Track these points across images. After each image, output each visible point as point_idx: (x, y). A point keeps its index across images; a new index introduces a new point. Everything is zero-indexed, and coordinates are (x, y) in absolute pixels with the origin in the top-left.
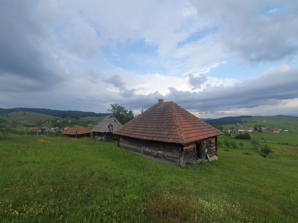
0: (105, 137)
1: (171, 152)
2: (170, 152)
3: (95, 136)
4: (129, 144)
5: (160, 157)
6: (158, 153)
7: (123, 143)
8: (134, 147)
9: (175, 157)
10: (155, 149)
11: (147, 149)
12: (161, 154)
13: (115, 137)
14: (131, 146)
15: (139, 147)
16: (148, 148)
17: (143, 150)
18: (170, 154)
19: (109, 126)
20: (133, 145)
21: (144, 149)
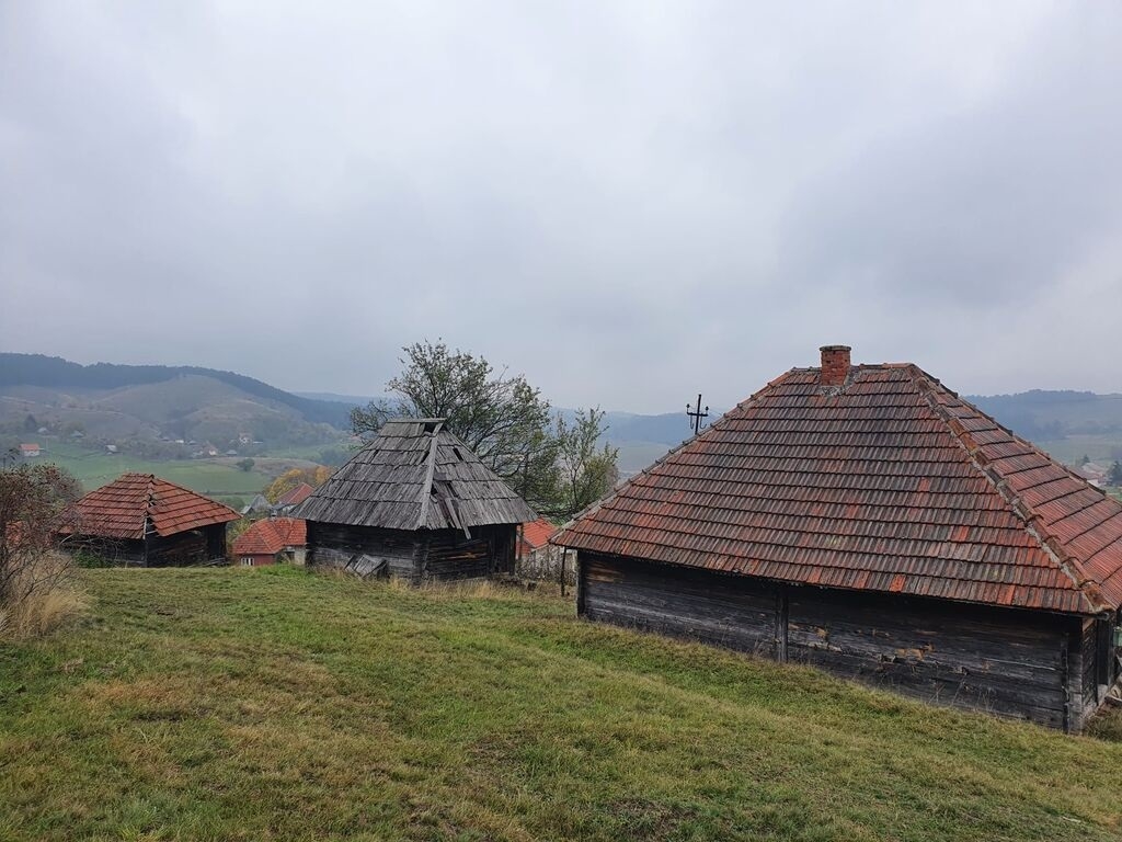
0: (420, 555)
1: (998, 654)
2: (987, 652)
3: (321, 550)
4: (667, 608)
5: (919, 681)
6: (897, 660)
7: (617, 600)
8: (708, 623)
9: (1025, 683)
10: (879, 641)
11: (816, 639)
12: (920, 664)
13: (469, 555)
14: (688, 620)
15: (756, 624)
16: (822, 632)
17: (787, 644)
18: (988, 666)
19: (434, 491)
20: (700, 614)
21: (793, 637)
